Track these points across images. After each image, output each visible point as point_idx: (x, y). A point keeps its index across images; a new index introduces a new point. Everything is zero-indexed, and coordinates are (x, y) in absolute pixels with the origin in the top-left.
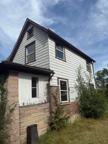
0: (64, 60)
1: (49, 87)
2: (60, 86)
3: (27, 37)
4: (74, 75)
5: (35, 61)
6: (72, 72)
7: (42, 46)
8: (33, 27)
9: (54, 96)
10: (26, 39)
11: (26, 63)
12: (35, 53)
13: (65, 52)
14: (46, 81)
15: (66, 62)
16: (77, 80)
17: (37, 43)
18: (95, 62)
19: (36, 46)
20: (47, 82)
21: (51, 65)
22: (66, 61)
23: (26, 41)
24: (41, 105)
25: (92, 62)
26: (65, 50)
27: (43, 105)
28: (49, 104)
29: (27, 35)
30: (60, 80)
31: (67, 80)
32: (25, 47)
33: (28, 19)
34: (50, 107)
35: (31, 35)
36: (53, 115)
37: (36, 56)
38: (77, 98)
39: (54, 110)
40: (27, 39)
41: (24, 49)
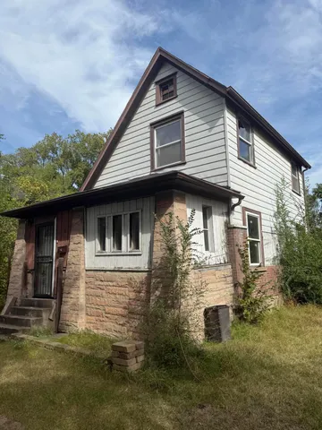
0: (252, 163)
1: (229, 228)
2: (247, 227)
3: (154, 97)
4: (269, 201)
5: (185, 163)
6: (266, 194)
7: (207, 126)
8: (176, 73)
9: (239, 250)
10: (154, 104)
11: (156, 168)
12: (182, 144)
13: (253, 144)
14: (223, 214)
15: (255, 168)
16: (275, 216)
17: (189, 118)
18: (310, 167)
19: (186, 127)
20: (225, 218)
21: (231, 178)
22: (256, 165)
23: (153, 110)
24: (219, 268)
25: (303, 168)
26: (253, 137)
27: (223, 268)
28: (230, 266)
29: (154, 91)
30: (247, 212)
31: (259, 213)
32: (151, 125)
33: (160, 50)
34: (234, 274)
35: (165, 92)
36: (240, 291)
37: (187, 152)
38: (274, 259)
39: (242, 281)
40: (157, 106)
41: (148, 130)
